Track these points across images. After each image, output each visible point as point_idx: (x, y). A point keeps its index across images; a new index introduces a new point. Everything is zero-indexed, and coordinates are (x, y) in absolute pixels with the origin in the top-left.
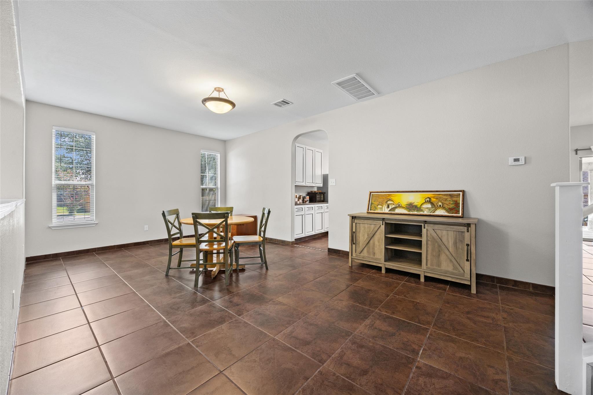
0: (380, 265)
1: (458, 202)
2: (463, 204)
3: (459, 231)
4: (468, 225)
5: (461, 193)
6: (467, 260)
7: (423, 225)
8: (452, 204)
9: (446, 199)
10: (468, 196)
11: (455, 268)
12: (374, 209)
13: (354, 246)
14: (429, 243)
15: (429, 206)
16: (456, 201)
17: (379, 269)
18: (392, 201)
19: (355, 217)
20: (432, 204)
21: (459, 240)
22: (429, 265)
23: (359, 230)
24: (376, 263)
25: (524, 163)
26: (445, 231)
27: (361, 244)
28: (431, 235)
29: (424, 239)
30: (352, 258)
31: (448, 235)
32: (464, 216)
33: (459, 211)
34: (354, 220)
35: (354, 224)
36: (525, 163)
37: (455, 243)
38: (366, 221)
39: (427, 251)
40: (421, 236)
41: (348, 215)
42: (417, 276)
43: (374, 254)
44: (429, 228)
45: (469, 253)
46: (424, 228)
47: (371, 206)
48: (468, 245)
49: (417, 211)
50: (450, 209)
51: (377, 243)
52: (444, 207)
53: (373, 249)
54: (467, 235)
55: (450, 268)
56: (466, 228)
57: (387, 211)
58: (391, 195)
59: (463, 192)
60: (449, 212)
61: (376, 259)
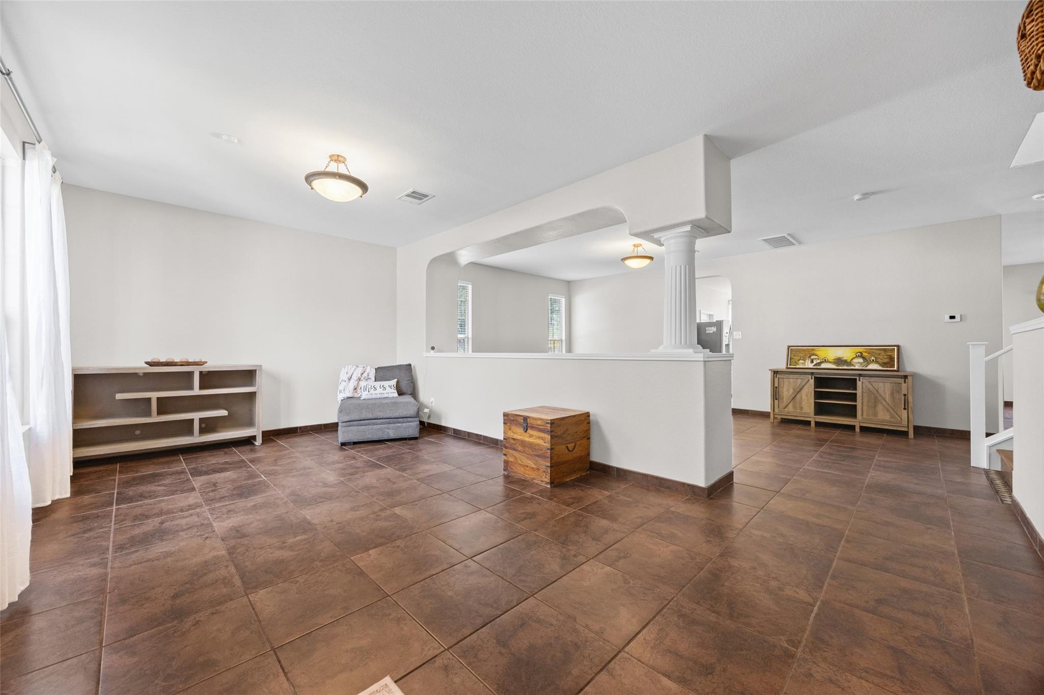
0: (809, 419)
1: (893, 356)
2: (898, 358)
3: (896, 383)
4: (905, 377)
5: (896, 348)
6: (905, 409)
7: (858, 378)
8: (886, 358)
9: (880, 354)
10: (903, 350)
11: (892, 417)
12: (795, 364)
13: (776, 402)
14: (865, 394)
15: (861, 360)
16: (891, 356)
17: (808, 423)
18: (817, 355)
19: (778, 372)
20: (864, 358)
21: (896, 390)
22: (865, 416)
23: (782, 385)
24: (804, 417)
25: (959, 320)
26: (881, 383)
27: (785, 399)
28: (867, 387)
29: (859, 392)
30: (774, 414)
31: (884, 386)
32: (900, 370)
33: (894, 365)
34: (776, 376)
35: (776, 380)
36: (961, 320)
37: (892, 394)
38: (791, 376)
39: (862, 403)
40: (856, 389)
41: (770, 370)
42: (852, 428)
43: (801, 408)
44: (864, 381)
45: (906, 402)
46: (860, 381)
47: (790, 361)
48: (905, 395)
49: (847, 366)
50: (884, 363)
51: (804, 397)
52: (878, 362)
53: (800, 403)
54: (904, 386)
55: (887, 417)
56: (903, 380)
57: (811, 366)
58: (814, 349)
59: (898, 347)
60: (883, 367)
61: (805, 413)
